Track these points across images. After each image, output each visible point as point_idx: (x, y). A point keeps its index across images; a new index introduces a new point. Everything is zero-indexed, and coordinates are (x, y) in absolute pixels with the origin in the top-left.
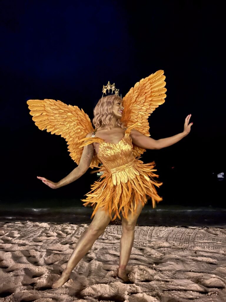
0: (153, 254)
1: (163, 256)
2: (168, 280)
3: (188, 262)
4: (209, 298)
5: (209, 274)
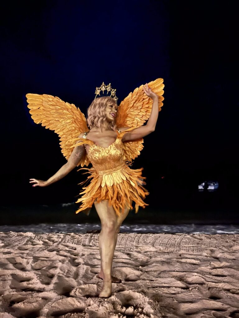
0: (140, 258)
1: (149, 259)
2: (153, 279)
3: (172, 264)
4: (190, 292)
5: (191, 273)
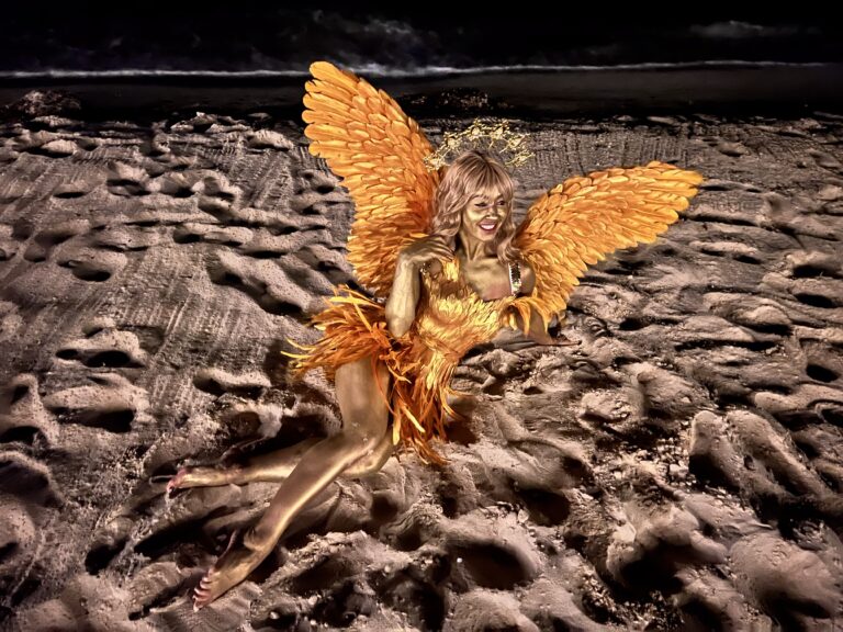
2: (675, 317)
3: (699, 262)
4: (771, 362)
5: (754, 297)
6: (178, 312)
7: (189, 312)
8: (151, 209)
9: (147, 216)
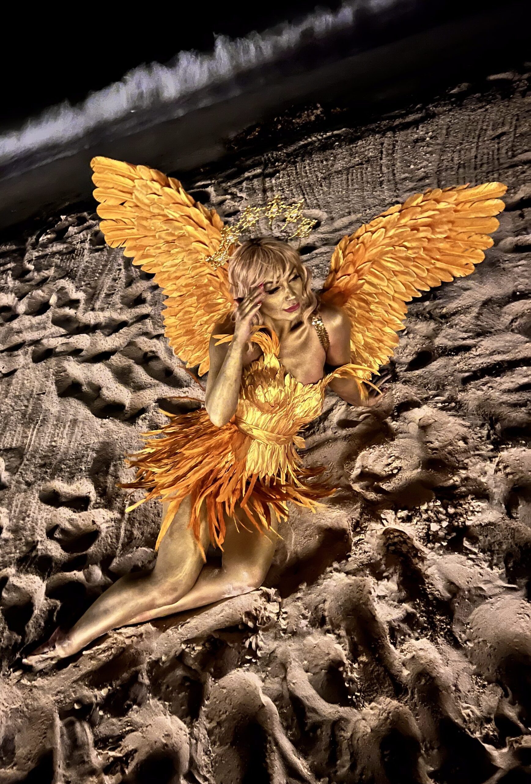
2: (468, 342)
3: (506, 266)
6: (33, 430)
7: (41, 428)
8: (19, 332)
9: (17, 339)
